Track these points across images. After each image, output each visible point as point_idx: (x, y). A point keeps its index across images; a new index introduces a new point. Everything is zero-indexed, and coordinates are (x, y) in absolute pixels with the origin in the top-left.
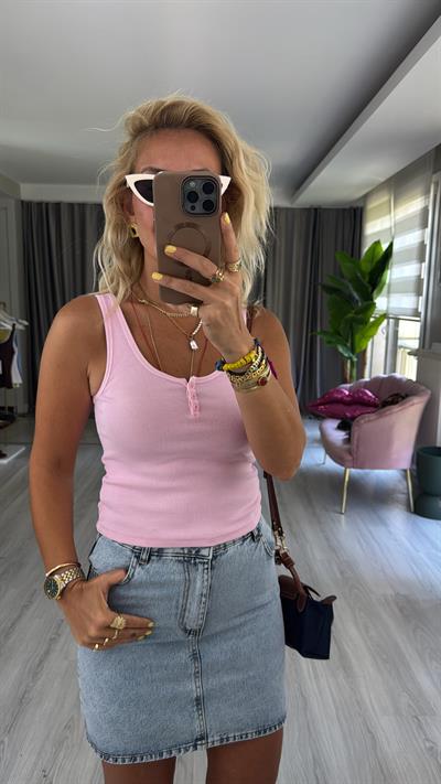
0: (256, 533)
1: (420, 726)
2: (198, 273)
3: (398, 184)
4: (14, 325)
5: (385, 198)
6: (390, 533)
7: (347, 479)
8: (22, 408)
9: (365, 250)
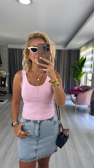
0: (51, 119)
1: (91, 161)
2: (46, 62)
3: (87, 45)
4: (6, 74)
5: (84, 48)
6: (85, 119)
7: (76, 107)
9: (80, 59)
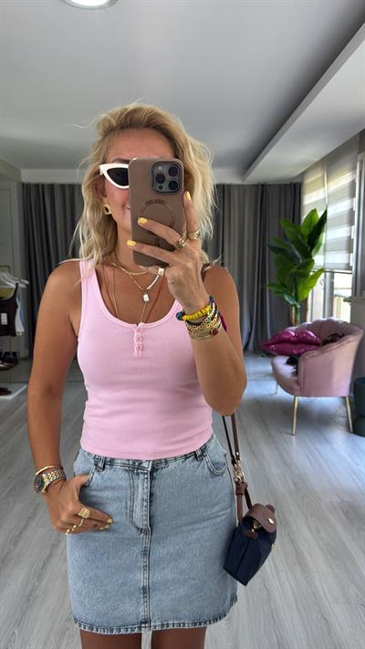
0: (199, 453)
2: (164, 240)
3: (330, 163)
4: (17, 284)
5: (319, 175)
6: (334, 450)
7: (296, 405)
8: (23, 353)
9: (304, 217)
